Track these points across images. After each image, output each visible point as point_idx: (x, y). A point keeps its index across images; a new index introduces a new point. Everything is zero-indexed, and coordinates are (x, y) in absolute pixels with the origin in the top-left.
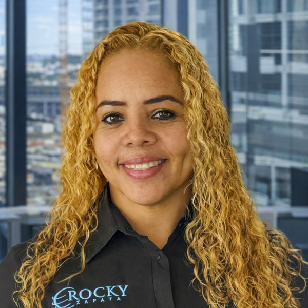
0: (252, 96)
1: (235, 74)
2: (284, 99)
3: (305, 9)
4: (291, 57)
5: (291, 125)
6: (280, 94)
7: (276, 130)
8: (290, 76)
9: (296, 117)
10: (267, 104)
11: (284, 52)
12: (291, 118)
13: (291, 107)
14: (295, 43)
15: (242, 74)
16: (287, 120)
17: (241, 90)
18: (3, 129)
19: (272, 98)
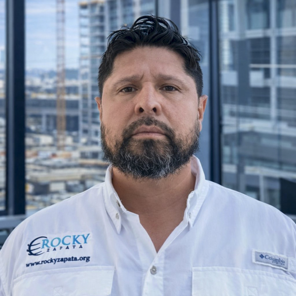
0: (242, 109)
1: (226, 87)
2: (273, 112)
3: (294, 25)
4: (279, 71)
5: (280, 137)
6: (269, 107)
7: (265, 142)
8: (279, 90)
9: (285, 129)
10: (256, 116)
11: (273, 66)
12: (280, 129)
13: (280, 119)
14: (283, 57)
15: (232, 88)
16: (276, 132)
17: (232, 103)
18: (3, 140)
19: (261, 110)
